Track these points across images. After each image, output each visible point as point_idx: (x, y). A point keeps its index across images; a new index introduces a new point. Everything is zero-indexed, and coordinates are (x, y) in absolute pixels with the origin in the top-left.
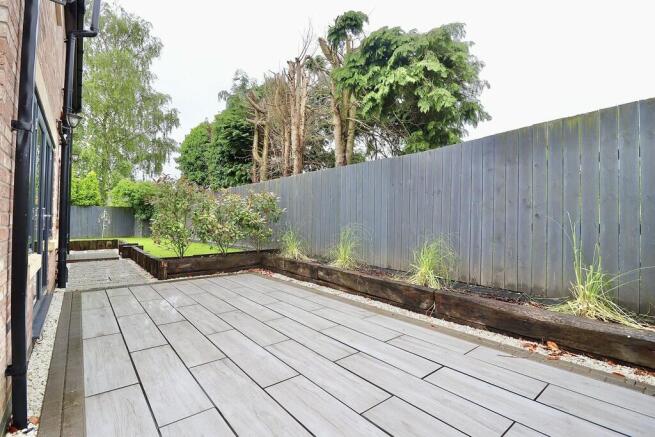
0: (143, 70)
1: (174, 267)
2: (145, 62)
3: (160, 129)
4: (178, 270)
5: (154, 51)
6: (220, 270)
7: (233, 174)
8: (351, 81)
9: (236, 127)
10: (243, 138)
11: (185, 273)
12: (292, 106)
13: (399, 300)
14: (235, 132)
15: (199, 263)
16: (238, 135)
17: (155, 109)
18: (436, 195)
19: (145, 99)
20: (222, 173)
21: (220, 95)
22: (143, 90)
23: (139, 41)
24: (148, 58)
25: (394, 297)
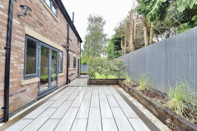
0: (102, 29)
1: (91, 82)
2: (102, 26)
3: (106, 43)
4: (92, 83)
5: (104, 23)
6: (104, 84)
7: (118, 54)
8: (143, 10)
9: (116, 39)
10: (118, 42)
11: (94, 84)
12: (130, 28)
13: (156, 113)
14: (116, 40)
15: (98, 82)
16: (116, 41)
17: (105, 38)
18: (190, 55)
19: (102, 36)
20: (115, 54)
21: (114, 30)
22: (102, 34)
23: (100, 22)
24: (103, 25)
25: (154, 110)
